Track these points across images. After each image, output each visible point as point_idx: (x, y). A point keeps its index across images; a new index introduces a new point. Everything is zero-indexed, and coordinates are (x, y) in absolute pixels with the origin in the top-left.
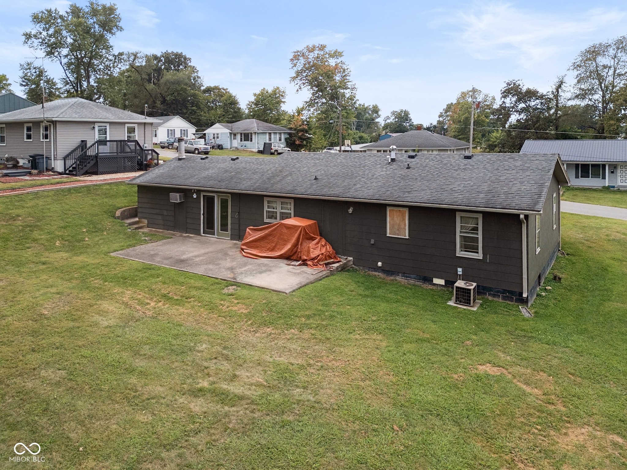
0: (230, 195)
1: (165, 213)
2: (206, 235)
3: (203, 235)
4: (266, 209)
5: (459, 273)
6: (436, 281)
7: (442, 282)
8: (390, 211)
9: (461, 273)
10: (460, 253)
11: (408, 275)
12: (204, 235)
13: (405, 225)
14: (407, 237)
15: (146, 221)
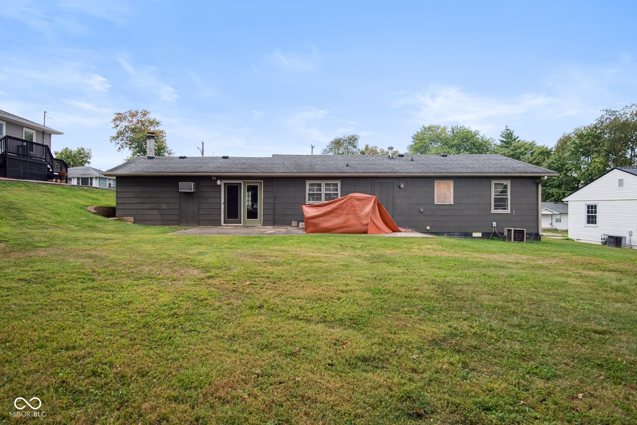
0: (262, 181)
1: (164, 206)
2: (229, 225)
3: (223, 225)
4: (307, 192)
5: (494, 226)
6: (475, 235)
7: (480, 235)
8: (437, 184)
9: (495, 226)
10: (493, 211)
11: (452, 234)
12: (225, 225)
13: (451, 194)
14: (452, 203)
15: (132, 219)
